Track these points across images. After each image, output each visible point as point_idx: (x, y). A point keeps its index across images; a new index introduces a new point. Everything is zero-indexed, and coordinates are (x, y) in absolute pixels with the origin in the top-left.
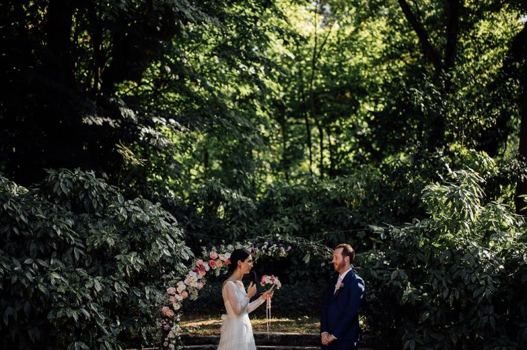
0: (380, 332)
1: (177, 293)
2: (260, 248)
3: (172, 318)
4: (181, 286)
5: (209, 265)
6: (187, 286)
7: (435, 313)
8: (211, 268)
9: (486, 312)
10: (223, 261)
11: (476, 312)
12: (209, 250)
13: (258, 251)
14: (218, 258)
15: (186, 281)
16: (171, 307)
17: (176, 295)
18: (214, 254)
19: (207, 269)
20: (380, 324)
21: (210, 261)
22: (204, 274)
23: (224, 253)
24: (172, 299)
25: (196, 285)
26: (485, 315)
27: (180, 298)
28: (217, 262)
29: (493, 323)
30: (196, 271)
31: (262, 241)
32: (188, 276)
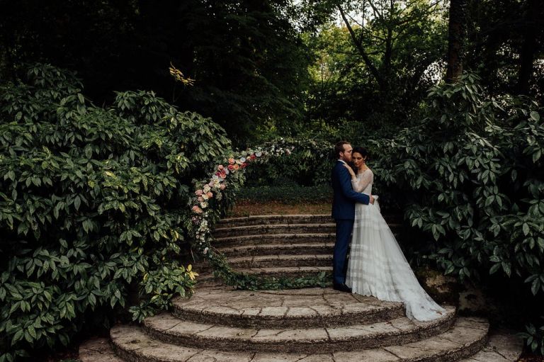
1: (203, 193)
2: (269, 151)
3: (201, 215)
4: (207, 188)
5: (228, 169)
6: (212, 188)
7: (449, 195)
8: (230, 172)
9: (491, 192)
10: (240, 165)
11: (481, 192)
12: (228, 157)
13: (267, 153)
14: (235, 163)
15: (210, 184)
16: (200, 206)
17: (203, 195)
18: (231, 160)
19: (227, 172)
21: (229, 166)
22: (225, 177)
23: (240, 158)
24: (200, 199)
25: (219, 186)
26: (490, 195)
27: (206, 197)
28: (234, 167)
29: (500, 202)
30: (218, 175)
31: (270, 146)
32: (211, 179)
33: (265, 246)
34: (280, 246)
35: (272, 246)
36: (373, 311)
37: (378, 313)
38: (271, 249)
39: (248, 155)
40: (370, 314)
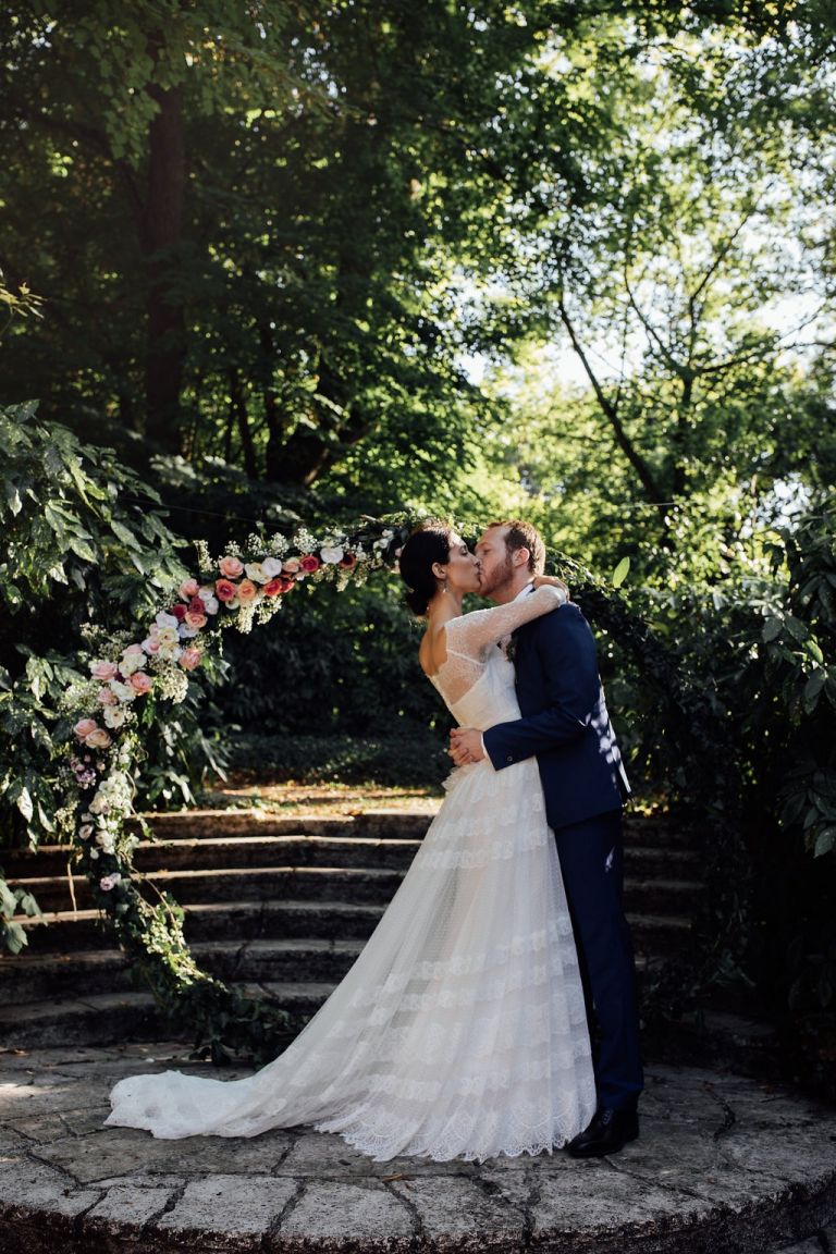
0: (719, 805)
1: (119, 678)
2: (368, 548)
3: (101, 755)
4: (134, 658)
5: (215, 596)
6: (149, 657)
8: (222, 604)
10: (258, 585)
12: (217, 551)
13: (361, 555)
14: (244, 575)
15: (146, 645)
16: (101, 723)
17: (116, 685)
18: (230, 564)
19: (212, 607)
20: (720, 780)
21: (220, 582)
22: (203, 624)
23: (260, 560)
24: (104, 697)
25: (176, 655)
27: (126, 693)
28: (241, 588)
30: (175, 613)
31: (376, 531)
32: (152, 628)
33: (293, 906)
34: (343, 907)
35: (313, 907)
36: (664, 1221)
37: (687, 1230)
38: (310, 916)
39: (294, 552)
40: (653, 1237)
